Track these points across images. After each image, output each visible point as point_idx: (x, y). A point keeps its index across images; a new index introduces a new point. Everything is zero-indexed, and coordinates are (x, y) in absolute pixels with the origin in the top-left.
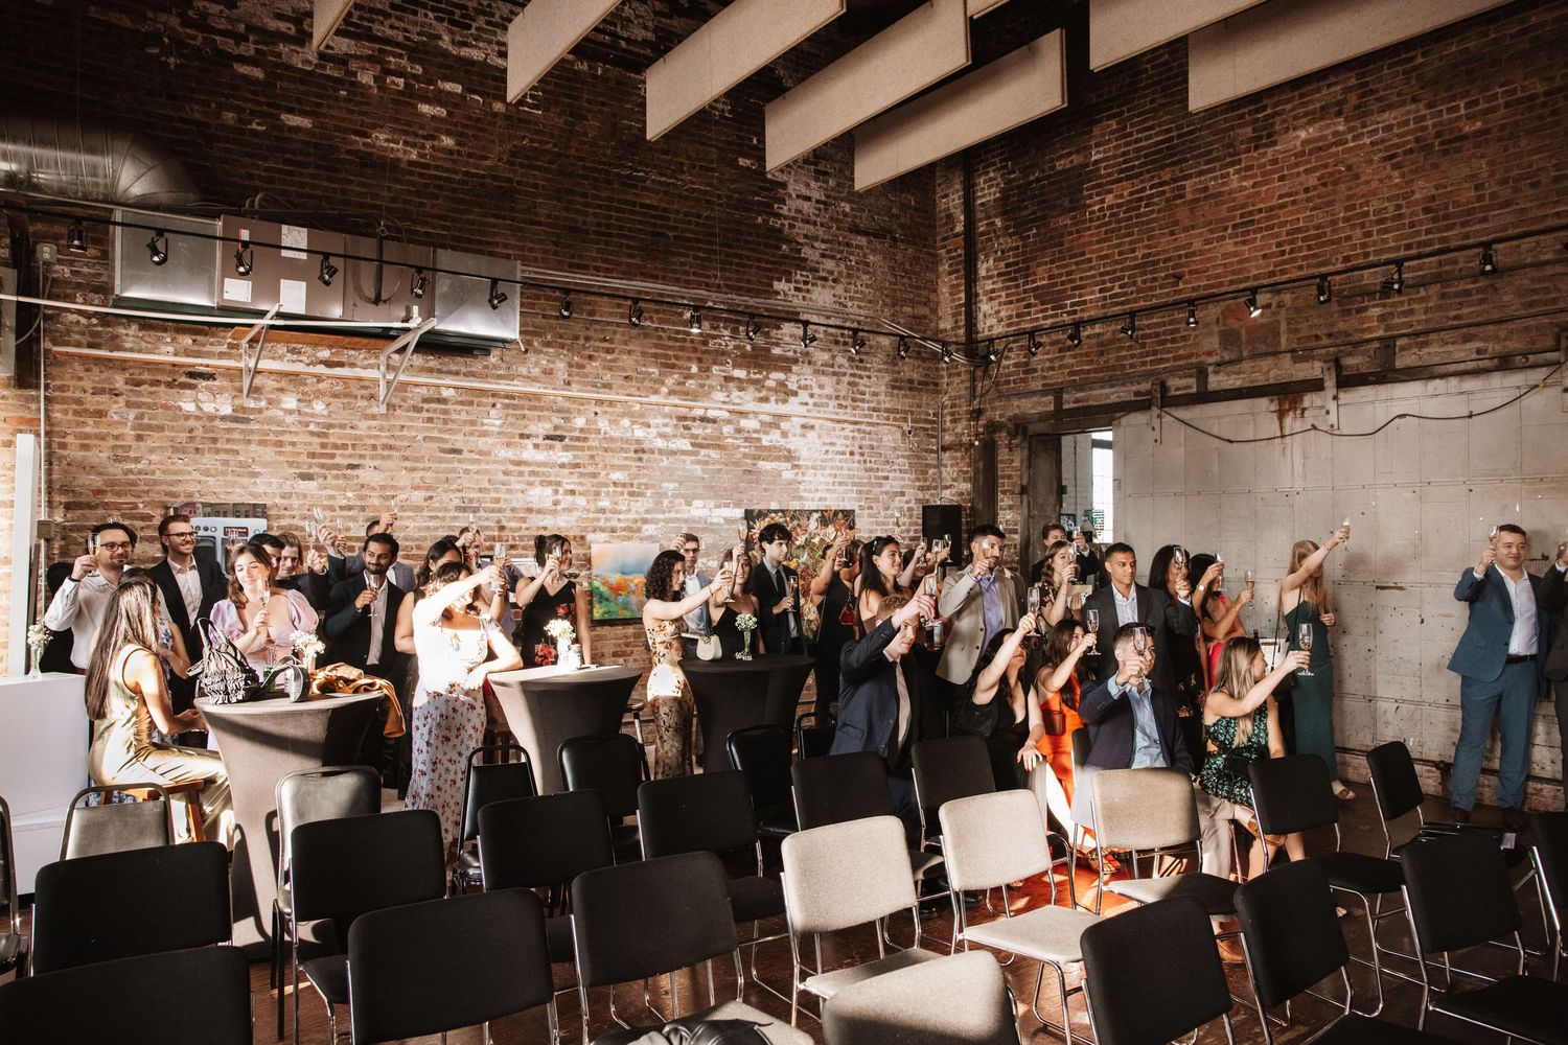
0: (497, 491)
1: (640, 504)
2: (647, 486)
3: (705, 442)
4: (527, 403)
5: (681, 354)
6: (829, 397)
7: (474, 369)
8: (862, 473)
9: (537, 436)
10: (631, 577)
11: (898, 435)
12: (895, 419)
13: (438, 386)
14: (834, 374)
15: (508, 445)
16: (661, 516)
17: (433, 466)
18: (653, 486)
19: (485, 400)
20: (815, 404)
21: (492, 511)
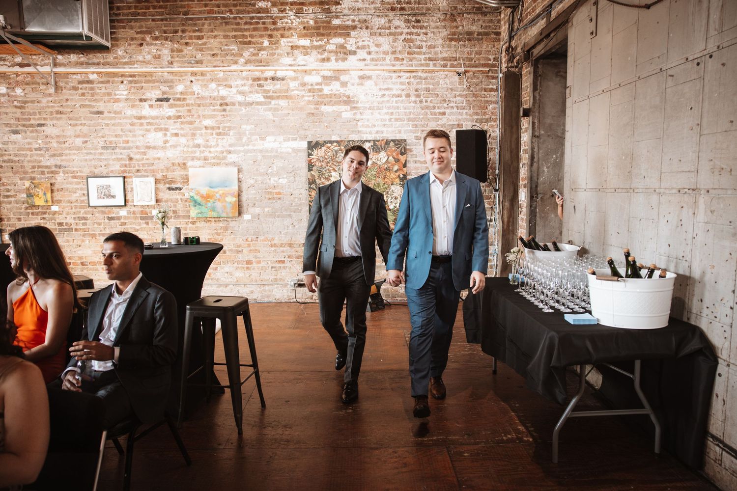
0: (126, 136)
1: (225, 141)
2: (230, 128)
3: (275, 95)
4: (143, 79)
5: (255, 33)
6: (384, 53)
7: (108, 60)
8: (420, 110)
9: (151, 100)
10: (216, 190)
11: (457, 77)
12: (452, 66)
13: (86, 73)
14: (391, 34)
15: (133, 106)
16: (241, 149)
17: (87, 122)
18: (235, 128)
19: (116, 79)
20: (372, 60)
21: (124, 148)
